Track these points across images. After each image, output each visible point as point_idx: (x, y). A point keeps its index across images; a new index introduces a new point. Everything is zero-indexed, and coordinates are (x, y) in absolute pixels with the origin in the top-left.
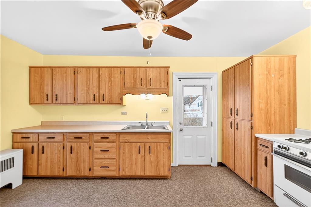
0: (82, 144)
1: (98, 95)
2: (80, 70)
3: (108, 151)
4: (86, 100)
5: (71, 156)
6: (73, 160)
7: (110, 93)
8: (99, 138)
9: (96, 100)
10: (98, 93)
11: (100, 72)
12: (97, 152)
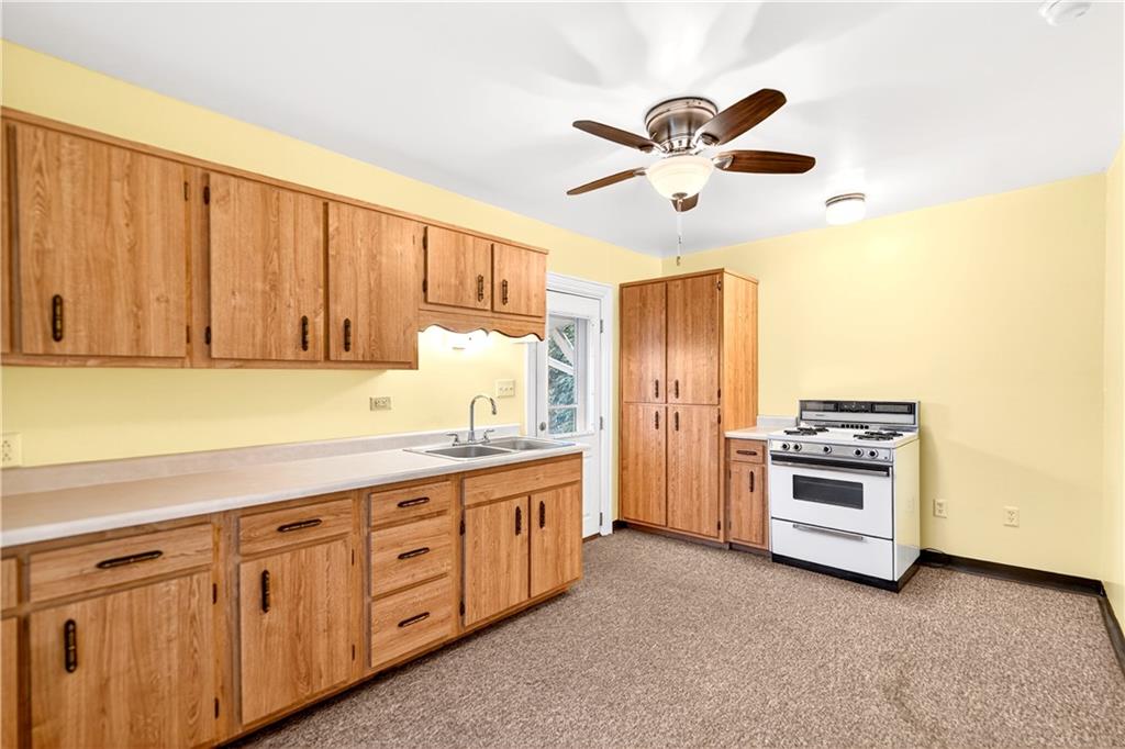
0: (320, 550)
1: (320, 320)
2: (227, 183)
3: (426, 550)
4: (264, 346)
5: (265, 621)
6: (275, 639)
7: (375, 317)
8: (393, 506)
9: (314, 347)
10: (322, 314)
11: (330, 222)
12: (384, 567)
